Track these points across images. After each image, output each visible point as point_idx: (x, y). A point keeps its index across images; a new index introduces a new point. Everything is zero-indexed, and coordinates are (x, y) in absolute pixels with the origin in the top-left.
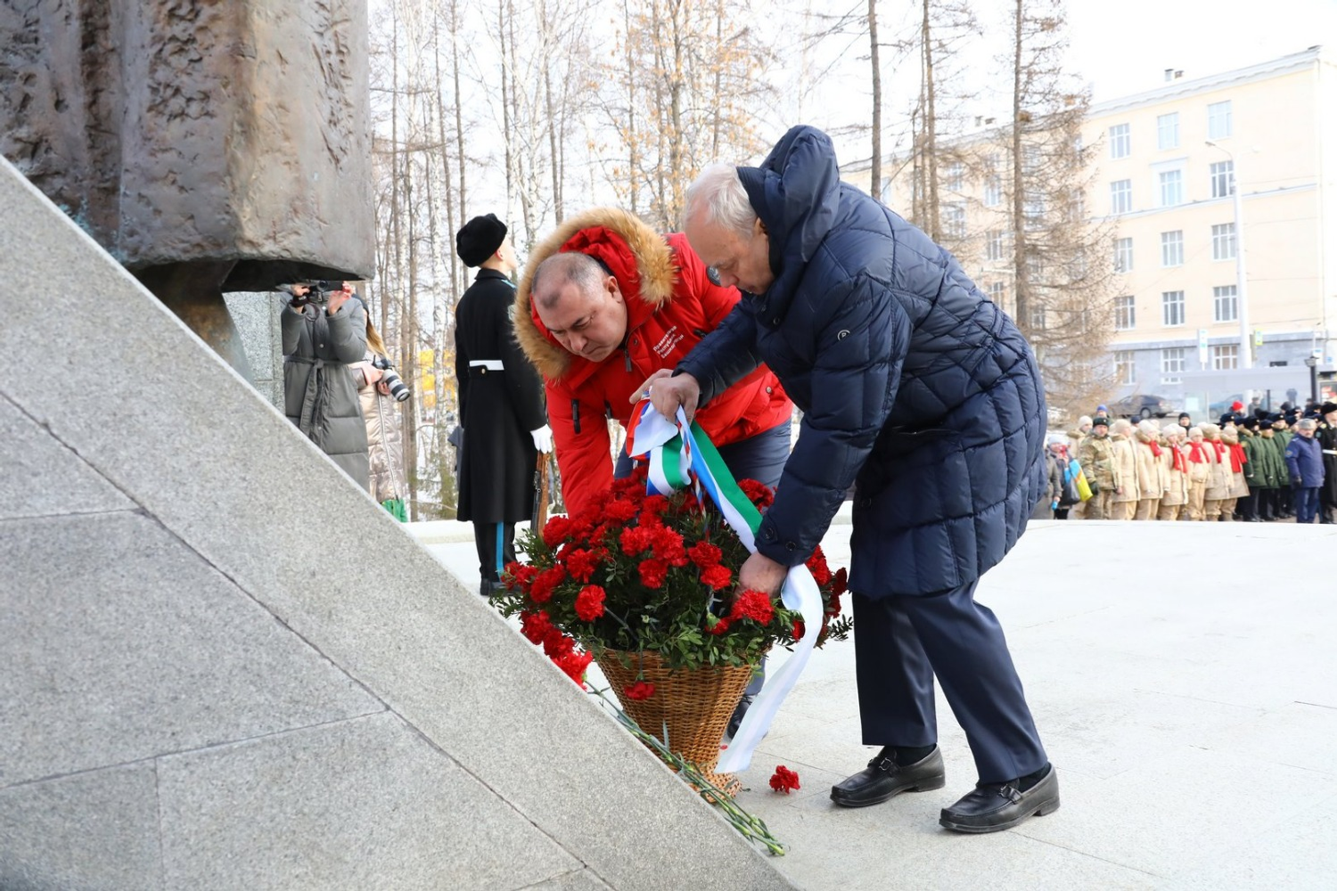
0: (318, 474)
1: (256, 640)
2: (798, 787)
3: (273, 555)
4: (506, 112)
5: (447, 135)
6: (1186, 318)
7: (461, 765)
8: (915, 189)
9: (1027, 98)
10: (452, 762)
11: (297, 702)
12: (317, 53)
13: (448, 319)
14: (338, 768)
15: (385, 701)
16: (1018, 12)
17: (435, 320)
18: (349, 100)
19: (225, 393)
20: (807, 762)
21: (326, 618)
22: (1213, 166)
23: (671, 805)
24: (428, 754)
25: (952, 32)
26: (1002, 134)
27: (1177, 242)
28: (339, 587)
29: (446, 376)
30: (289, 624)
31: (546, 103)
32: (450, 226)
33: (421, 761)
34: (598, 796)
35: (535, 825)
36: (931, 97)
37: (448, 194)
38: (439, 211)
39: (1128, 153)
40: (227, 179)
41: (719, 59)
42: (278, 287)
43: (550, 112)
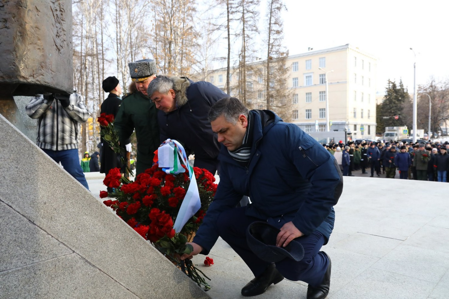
0: (48, 165)
1: (20, 229)
2: (213, 264)
3: (28, 197)
4: (117, 46)
5: (99, 52)
6: (312, 117)
7: (101, 271)
8: (239, 77)
9: (271, 53)
10: (98, 270)
11: (37, 252)
12: (52, 9)
13: (98, 108)
14: (53, 276)
15: (73, 249)
16: (270, 28)
17: (93, 109)
18: (64, 29)
19: (9, 134)
20: (215, 254)
21: (50, 220)
22: (320, 75)
23: (176, 278)
24: (89, 268)
25: (251, 32)
26: (264, 62)
27: (310, 96)
28: (55, 208)
29: (96, 126)
30: (34, 223)
31: (130, 45)
32: (99, 80)
33: (86, 271)
34: (151, 277)
35: (128, 290)
36: (245, 51)
37: (99, 70)
38: (95, 75)
39: (298, 70)
40: (14, 53)
41: (183, 35)
42: (36, 95)
43: (131, 47)
